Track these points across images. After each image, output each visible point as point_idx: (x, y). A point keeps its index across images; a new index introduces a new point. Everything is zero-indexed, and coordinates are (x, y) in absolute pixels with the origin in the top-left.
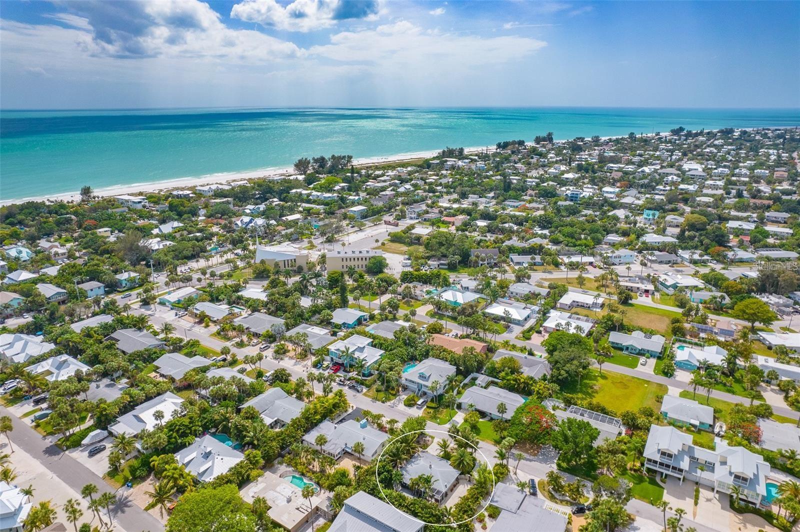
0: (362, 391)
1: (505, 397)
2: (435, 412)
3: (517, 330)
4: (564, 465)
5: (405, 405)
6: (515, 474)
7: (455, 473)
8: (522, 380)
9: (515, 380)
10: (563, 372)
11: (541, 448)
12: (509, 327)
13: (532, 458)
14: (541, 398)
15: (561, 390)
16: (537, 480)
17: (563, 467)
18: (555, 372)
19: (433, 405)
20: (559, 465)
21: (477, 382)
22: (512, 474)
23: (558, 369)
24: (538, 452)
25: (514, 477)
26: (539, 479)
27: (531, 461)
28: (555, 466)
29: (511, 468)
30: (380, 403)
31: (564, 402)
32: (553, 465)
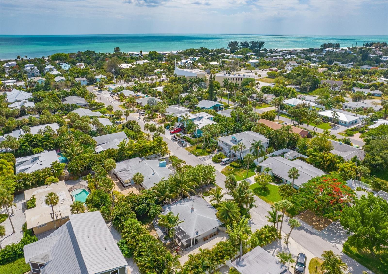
0: (186, 146)
1: (306, 169)
2: (235, 170)
3: (342, 129)
4: (354, 249)
5: (213, 161)
6: (287, 242)
7: (216, 224)
8: (329, 158)
9: (322, 157)
10: (378, 158)
11: (329, 223)
12: (335, 126)
13: (314, 230)
14: (345, 176)
15: (371, 174)
16: (310, 257)
17: (351, 252)
18: (369, 157)
19: (236, 164)
20: (346, 248)
21: (286, 155)
22: (282, 241)
23: (372, 154)
24: (325, 226)
25: (283, 245)
26: (314, 257)
27: (312, 233)
28: (341, 248)
29: (283, 235)
30: (194, 156)
31: (373, 186)
32: (338, 245)
